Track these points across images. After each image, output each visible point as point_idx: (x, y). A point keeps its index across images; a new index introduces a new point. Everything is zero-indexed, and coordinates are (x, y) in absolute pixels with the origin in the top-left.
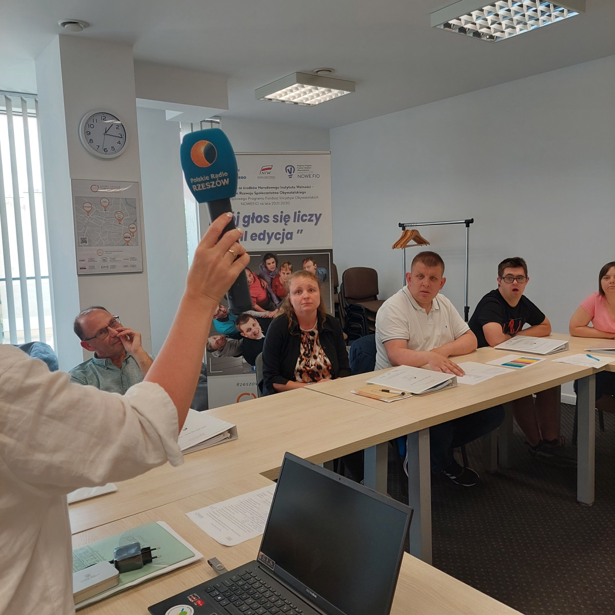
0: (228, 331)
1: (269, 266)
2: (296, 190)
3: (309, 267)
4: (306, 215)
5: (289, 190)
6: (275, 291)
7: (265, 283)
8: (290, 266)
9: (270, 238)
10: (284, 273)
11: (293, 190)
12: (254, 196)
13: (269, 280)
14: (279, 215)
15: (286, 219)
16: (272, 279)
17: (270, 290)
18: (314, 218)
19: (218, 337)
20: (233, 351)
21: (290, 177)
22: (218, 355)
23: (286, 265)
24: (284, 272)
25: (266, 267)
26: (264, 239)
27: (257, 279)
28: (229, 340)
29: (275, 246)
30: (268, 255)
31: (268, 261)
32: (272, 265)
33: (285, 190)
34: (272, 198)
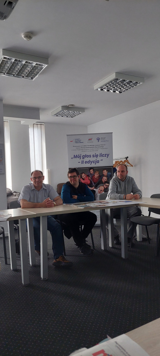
1: (91, 172)
2: (100, 146)
3: (105, 172)
4: (104, 155)
5: (98, 146)
6: (93, 181)
7: (90, 178)
8: (98, 172)
9: (91, 163)
12: (86, 149)
13: (91, 177)
14: (95, 155)
15: (97, 156)
17: (91, 180)
18: (107, 155)
21: (98, 141)
23: (97, 172)
25: (90, 173)
26: (89, 163)
27: (87, 176)
29: (93, 165)
30: (91, 168)
31: (91, 170)
32: (92, 172)
34: (92, 149)
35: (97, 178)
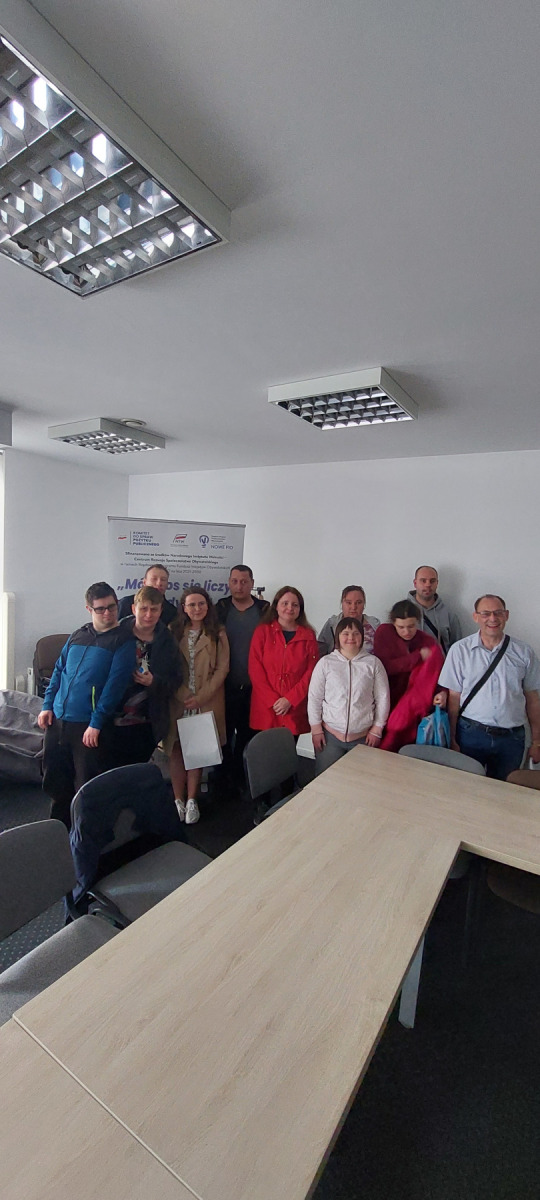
2: (209, 560)
4: (216, 585)
5: (201, 560)
11: (205, 559)
14: (190, 583)
18: (224, 588)
21: (204, 546)
33: (197, 559)
34: (184, 566)
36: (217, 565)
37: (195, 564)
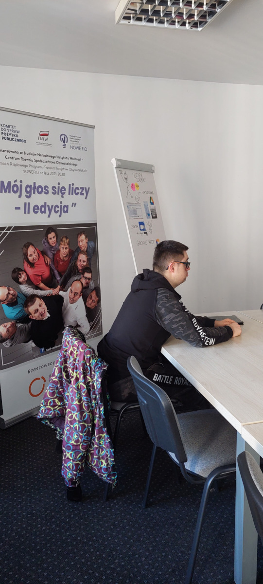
0: (18, 315)
1: (50, 241)
2: (70, 161)
3: (82, 241)
4: (77, 188)
6: (57, 267)
7: (49, 260)
8: (68, 240)
9: (50, 211)
10: (63, 248)
11: (67, 161)
14: (57, 186)
16: (54, 255)
18: (84, 192)
19: (9, 325)
20: (23, 337)
21: (64, 146)
22: (10, 344)
23: (64, 239)
24: (63, 246)
25: (48, 243)
26: (45, 212)
27: (41, 255)
28: (19, 325)
29: (54, 220)
31: (50, 236)
33: (60, 160)
34: (51, 168)
35: (66, 259)
36: (76, 168)
37: (59, 166)
